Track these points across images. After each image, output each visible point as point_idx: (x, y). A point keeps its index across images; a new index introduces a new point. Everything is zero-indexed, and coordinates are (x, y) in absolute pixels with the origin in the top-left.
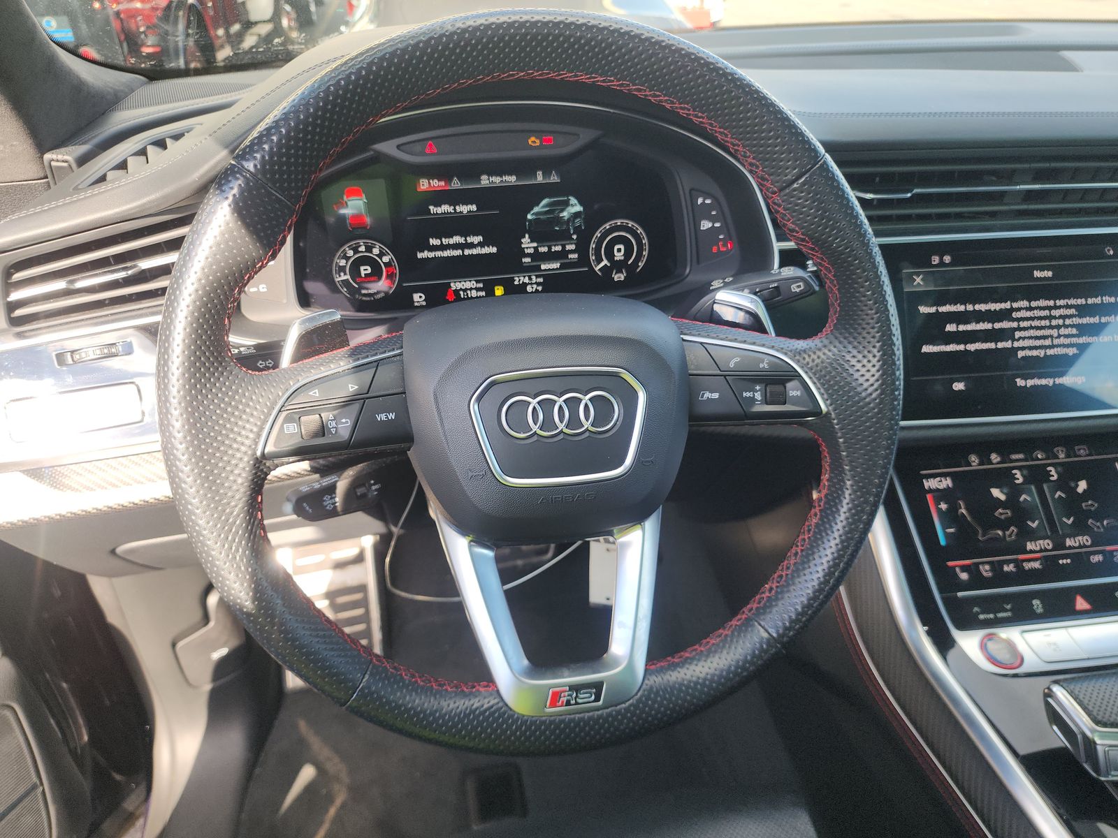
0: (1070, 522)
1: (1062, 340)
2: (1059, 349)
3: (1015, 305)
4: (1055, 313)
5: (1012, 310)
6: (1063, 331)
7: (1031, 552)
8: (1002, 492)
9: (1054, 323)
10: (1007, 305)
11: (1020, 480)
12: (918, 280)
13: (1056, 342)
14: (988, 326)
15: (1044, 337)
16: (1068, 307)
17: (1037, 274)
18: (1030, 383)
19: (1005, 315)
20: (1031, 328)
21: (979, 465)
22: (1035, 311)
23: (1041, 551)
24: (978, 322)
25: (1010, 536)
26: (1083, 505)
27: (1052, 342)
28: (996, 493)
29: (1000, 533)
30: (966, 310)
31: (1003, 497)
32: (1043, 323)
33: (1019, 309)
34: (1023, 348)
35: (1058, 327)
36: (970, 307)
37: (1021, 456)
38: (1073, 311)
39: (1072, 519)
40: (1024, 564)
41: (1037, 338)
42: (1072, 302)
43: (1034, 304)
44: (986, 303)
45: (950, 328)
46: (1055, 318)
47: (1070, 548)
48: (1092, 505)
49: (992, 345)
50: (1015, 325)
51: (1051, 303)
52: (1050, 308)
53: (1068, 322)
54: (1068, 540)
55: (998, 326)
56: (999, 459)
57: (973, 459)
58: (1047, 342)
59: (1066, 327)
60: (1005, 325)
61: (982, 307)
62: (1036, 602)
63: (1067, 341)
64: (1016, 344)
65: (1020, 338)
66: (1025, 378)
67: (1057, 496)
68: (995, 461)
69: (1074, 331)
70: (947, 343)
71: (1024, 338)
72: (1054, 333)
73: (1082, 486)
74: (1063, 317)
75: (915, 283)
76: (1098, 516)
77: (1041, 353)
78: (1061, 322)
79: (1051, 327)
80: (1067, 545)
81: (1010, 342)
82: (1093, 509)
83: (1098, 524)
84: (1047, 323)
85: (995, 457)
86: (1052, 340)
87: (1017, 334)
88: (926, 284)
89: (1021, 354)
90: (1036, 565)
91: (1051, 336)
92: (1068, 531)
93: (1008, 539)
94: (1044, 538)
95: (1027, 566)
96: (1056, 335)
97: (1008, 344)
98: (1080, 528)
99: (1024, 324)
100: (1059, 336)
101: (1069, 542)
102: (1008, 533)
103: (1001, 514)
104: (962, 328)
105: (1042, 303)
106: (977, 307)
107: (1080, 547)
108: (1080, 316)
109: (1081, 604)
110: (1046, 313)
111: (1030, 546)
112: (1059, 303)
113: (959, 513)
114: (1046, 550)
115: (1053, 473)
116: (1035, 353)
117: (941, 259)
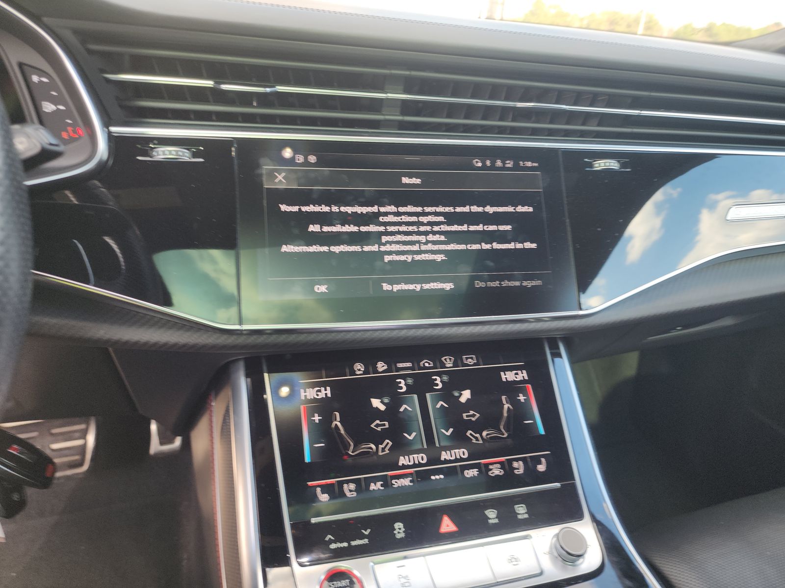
0: (448, 433)
1: (430, 247)
2: (427, 255)
3: (382, 209)
4: (424, 219)
5: (379, 214)
6: (431, 237)
7: (404, 467)
8: (382, 402)
9: (422, 229)
10: (375, 209)
11: (404, 389)
12: (280, 177)
13: (424, 248)
14: (353, 229)
15: (412, 243)
16: (436, 214)
17: (405, 180)
18: (396, 288)
19: (372, 219)
20: (399, 233)
21: (365, 373)
22: (403, 217)
23: (415, 466)
24: (343, 225)
25: (383, 450)
26: (464, 415)
27: (420, 248)
28: (376, 403)
29: (373, 446)
30: (331, 212)
31: (382, 408)
32: (411, 228)
33: (386, 214)
34: (390, 253)
35: (426, 233)
36: (335, 209)
37: (409, 365)
38: (441, 219)
39: (451, 430)
40: (393, 482)
41: (405, 243)
42: (440, 209)
43: (402, 209)
44: (353, 206)
45: (314, 228)
46: (423, 224)
47: (446, 461)
48: (473, 416)
49: (357, 248)
50: (382, 229)
51: (419, 209)
52: (417, 214)
53: (436, 228)
54: (443, 453)
55: (364, 229)
56: (386, 367)
57: (359, 367)
58: (416, 248)
59: (434, 233)
60: (372, 228)
61: (349, 210)
62: (399, 526)
63: (436, 247)
64: (383, 248)
65: (387, 242)
66: (391, 282)
67: (438, 406)
68: (380, 370)
69: (443, 238)
70: (309, 244)
71: (391, 243)
72: (422, 238)
73: (466, 395)
74: (430, 224)
75: (277, 180)
76: (478, 427)
77: (409, 258)
78: (428, 228)
79: (419, 233)
80: (442, 458)
81: (377, 246)
82: (473, 419)
83: (478, 435)
84: (415, 228)
85: (381, 366)
86: (420, 246)
87: (384, 239)
88: (288, 184)
89: (387, 258)
90: (406, 482)
91: (419, 242)
92: (444, 443)
93: (380, 454)
94: (418, 452)
95: (398, 483)
96: (424, 241)
97: (375, 248)
98: (459, 439)
99: (391, 229)
100: (427, 242)
101: (445, 456)
102: (381, 446)
103: (377, 425)
104: (326, 229)
105: (410, 209)
106: (343, 209)
107: (456, 460)
108: (449, 224)
109: (447, 525)
110: (414, 219)
111: (403, 461)
112: (428, 209)
113: (333, 425)
114: (420, 465)
115: (438, 381)
116: (402, 258)
117: (306, 158)
